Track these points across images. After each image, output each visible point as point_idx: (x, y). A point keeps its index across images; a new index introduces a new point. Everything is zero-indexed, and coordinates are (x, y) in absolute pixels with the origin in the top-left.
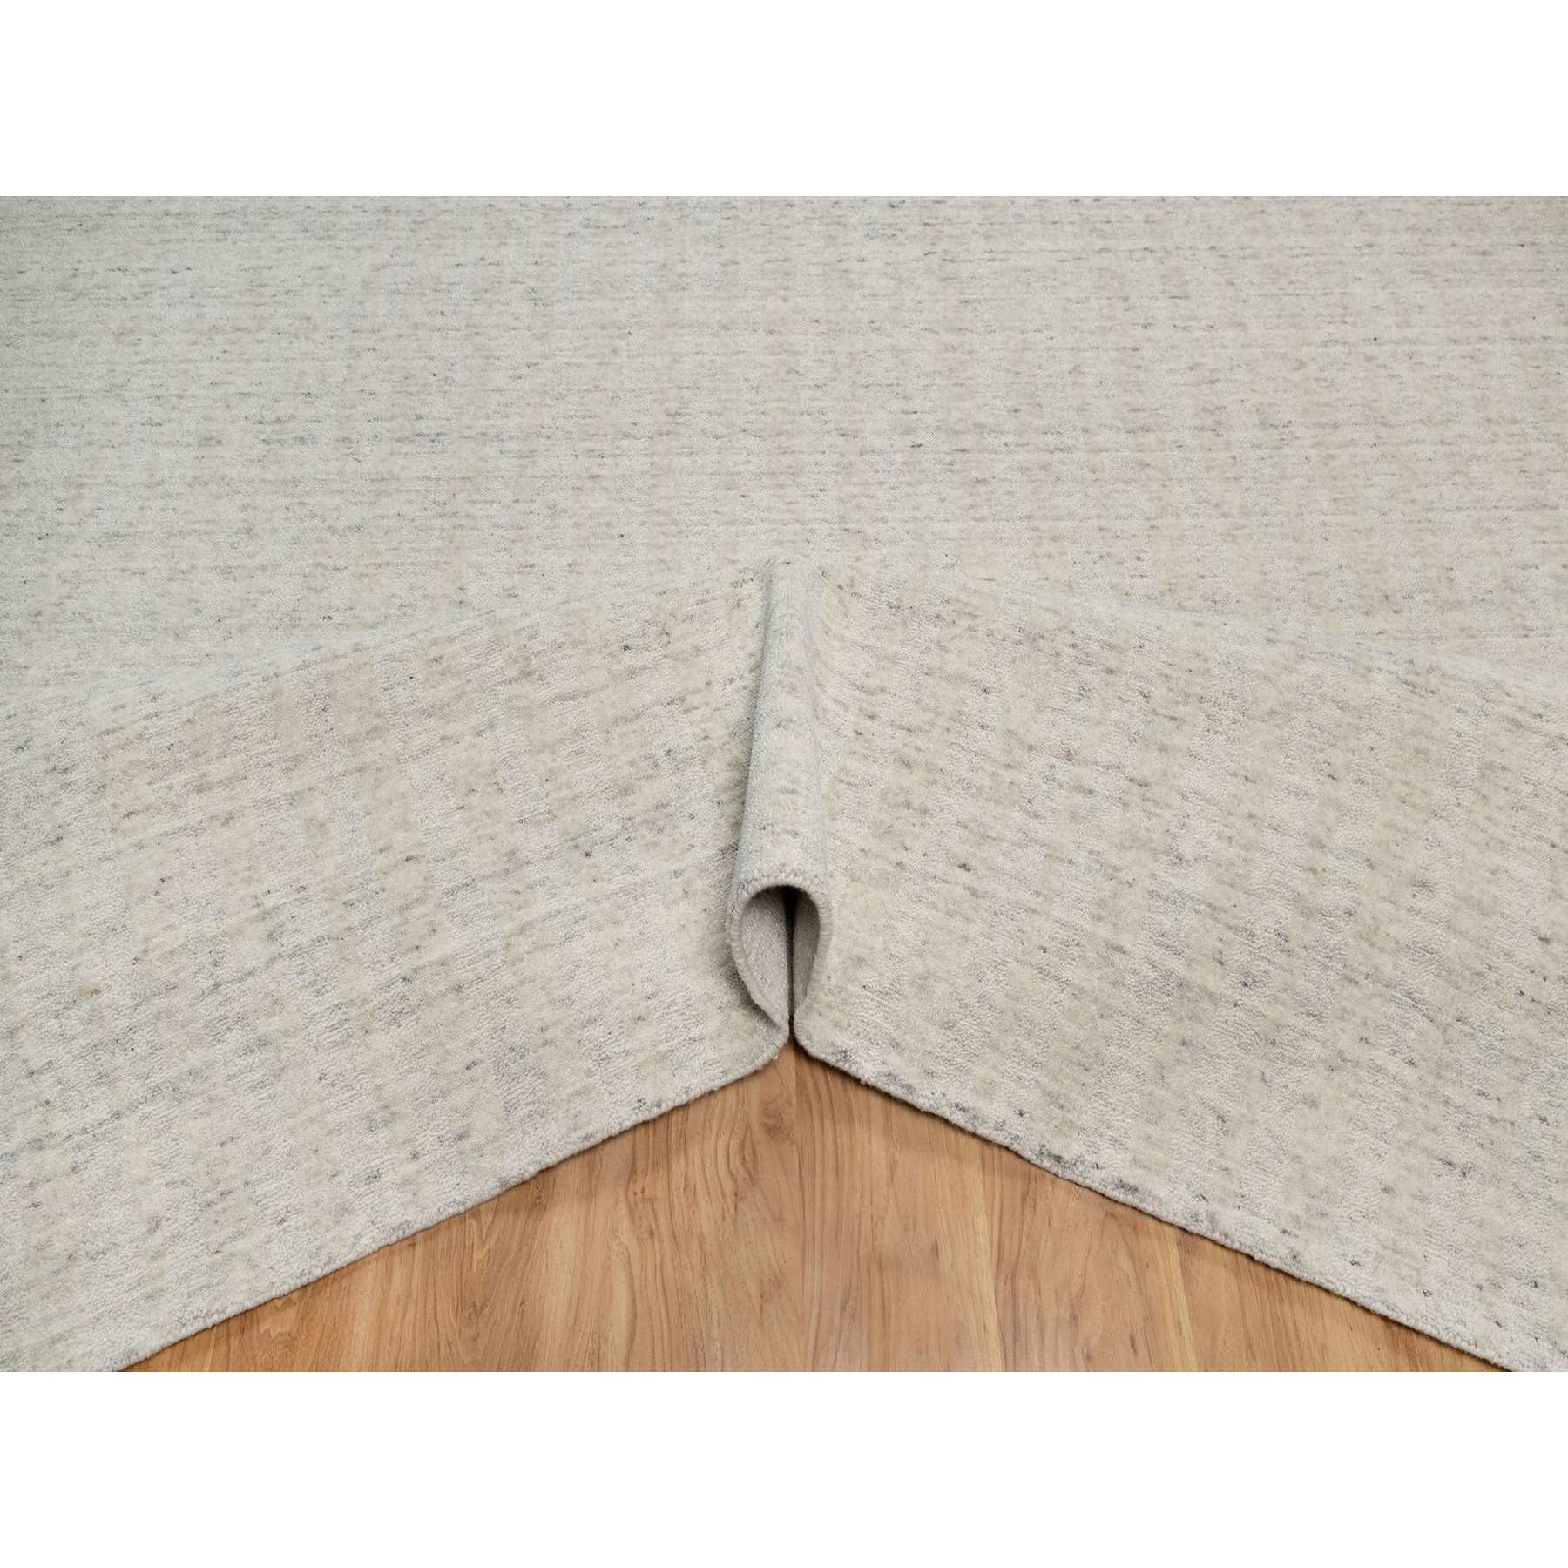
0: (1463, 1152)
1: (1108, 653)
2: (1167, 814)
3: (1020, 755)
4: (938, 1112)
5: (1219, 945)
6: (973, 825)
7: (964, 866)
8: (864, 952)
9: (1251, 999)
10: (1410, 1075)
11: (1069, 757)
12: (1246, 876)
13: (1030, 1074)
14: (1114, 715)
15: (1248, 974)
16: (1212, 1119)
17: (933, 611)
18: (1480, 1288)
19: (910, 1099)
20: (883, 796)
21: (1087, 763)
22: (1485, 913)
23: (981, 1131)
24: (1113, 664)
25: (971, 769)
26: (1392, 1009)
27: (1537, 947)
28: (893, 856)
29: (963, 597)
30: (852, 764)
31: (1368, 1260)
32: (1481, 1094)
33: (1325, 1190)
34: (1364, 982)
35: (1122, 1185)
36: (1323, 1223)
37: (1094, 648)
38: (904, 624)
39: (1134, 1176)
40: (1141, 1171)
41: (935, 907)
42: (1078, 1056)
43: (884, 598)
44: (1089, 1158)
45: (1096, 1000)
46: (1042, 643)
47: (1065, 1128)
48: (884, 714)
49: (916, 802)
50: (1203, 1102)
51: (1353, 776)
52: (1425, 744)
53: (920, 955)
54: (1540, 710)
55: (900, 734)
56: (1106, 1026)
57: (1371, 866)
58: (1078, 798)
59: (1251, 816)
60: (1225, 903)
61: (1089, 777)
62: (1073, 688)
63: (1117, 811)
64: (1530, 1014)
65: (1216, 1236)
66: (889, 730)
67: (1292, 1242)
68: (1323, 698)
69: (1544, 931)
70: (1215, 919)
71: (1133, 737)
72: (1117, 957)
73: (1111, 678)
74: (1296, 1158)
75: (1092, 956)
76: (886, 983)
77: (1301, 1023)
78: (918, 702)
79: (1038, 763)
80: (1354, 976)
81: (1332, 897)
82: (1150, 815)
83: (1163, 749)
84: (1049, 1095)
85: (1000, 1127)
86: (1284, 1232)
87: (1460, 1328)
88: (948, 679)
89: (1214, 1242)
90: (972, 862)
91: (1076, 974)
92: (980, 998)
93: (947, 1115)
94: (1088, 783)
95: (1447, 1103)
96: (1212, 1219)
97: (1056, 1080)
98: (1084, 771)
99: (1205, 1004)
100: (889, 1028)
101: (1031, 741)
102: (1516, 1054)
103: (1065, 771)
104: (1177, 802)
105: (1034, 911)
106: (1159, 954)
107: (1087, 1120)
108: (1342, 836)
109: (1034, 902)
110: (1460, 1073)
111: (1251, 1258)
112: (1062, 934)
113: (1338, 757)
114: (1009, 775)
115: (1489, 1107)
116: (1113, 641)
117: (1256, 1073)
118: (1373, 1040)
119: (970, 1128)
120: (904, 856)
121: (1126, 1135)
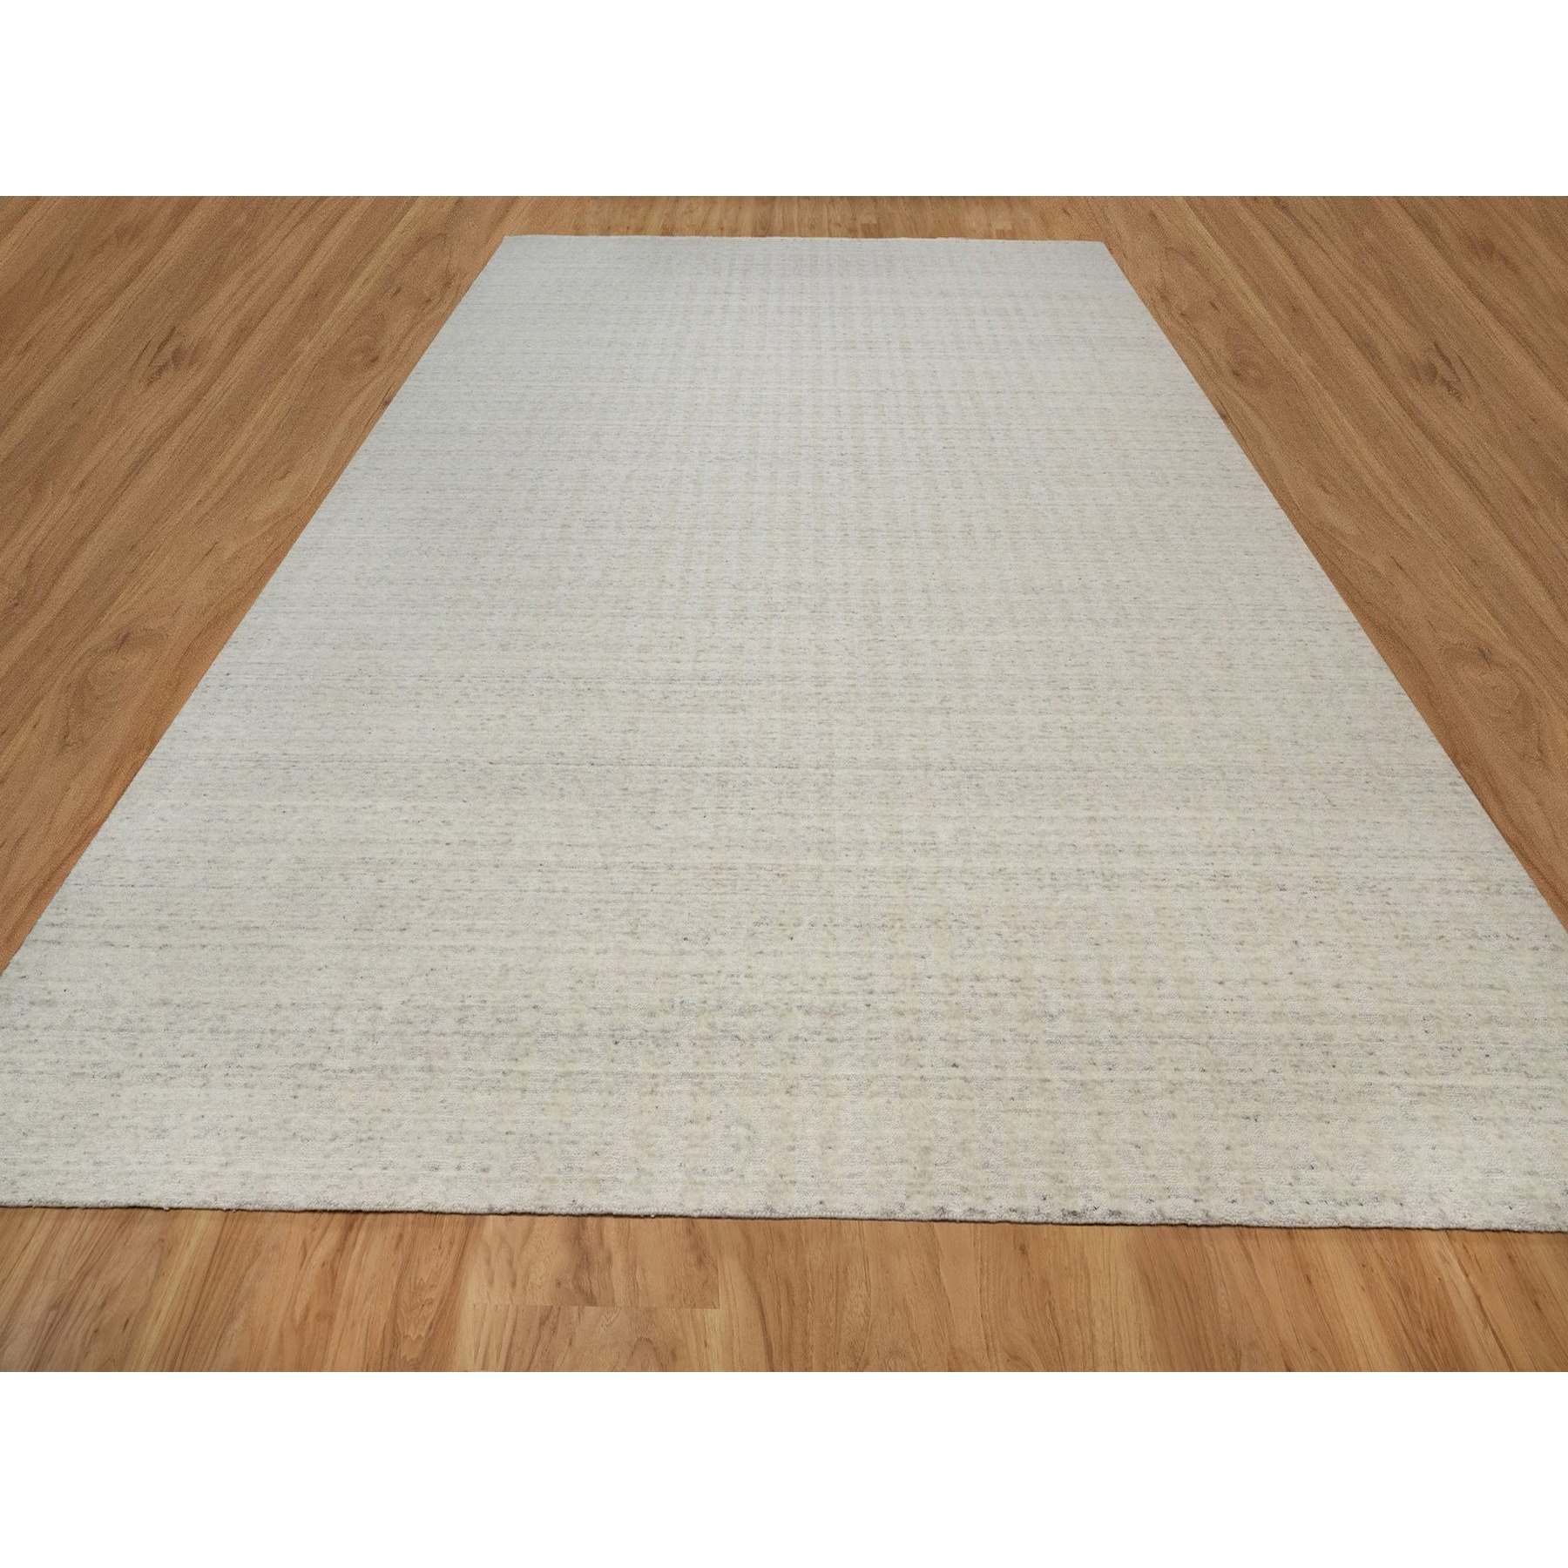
0: (1251, 1108)
1: (973, 919)
2: (1036, 993)
3: (954, 986)
4: (1003, 1218)
5: (1089, 1055)
6: (948, 1038)
7: (954, 1065)
8: (926, 1143)
9: (1117, 1075)
10: (1207, 1077)
11: (978, 980)
12: (1085, 1014)
13: (1038, 1170)
14: (989, 949)
15: (1108, 1063)
16: (1133, 1149)
17: (881, 923)
18: (1290, 1184)
19: (985, 1218)
20: (896, 1038)
21: (987, 978)
22: (1192, 982)
23: (1029, 1219)
24: (977, 924)
25: (934, 1003)
26: (1179, 1048)
27: (1221, 988)
28: (916, 1074)
29: (891, 911)
30: (873, 1026)
31: (1238, 1196)
32: (1242, 1071)
33: (1202, 1164)
34: (1158, 1041)
35: (1112, 1213)
36: (1210, 1184)
37: (965, 919)
38: (868, 935)
39: (1115, 1205)
40: (1117, 1200)
41: (951, 1098)
42: (1055, 1148)
43: (851, 923)
44: (1090, 1205)
45: (1048, 1112)
46: (940, 924)
47: (1069, 1193)
48: (876, 988)
49: (915, 1035)
50: (1125, 1142)
51: (1105, 940)
52: (1127, 911)
53: (956, 1132)
54: (1163, 877)
55: (891, 997)
56: (1059, 1124)
57: (1134, 983)
58: (992, 1000)
59: (1073, 980)
60: (1082, 1032)
61: (993, 986)
62: (964, 942)
63: (1012, 1000)
64: (1237, 1020)
65: (1167, 1221)
66: (883, 997)
67: (1201, 1205)
68: (1074, 908)
69: (1220, 979)
70: (1082, 1043)
71: (1003, 958)
72: (1047, 1085)
73: (979, 931)
74: (1181, 1151)
75: (1035, 1090)
76: (945, 1156)
77: (1145, 1075)
78: (892, 975)
79: (965, 987)
80: (1154, 1040)
81: (1125, 1006)
82: (1029, 997)
83: (1019, 959)
84: (1053, 1178)
85: (1038, 1212)
86: (1196, 1201)
87: (1292, 1216)
88: (902, 957)
89: (1167, 1225)
90: (958, 1061)
91: (1032, 1104)
92: (995, 1141)
93: (1008, 1218)
94: (993, 990)
95: (1230, 1083)
96: (1160, 1211)
97: (1051, 1167)
98: (988, 984)
99: (1098, 1088)
100: (958, 1181)
101: (956, 976)
102: (1245, 1042)
103: (979, 987)
104: (1038, 985)
105: (999, 1079)
106: (1065, 1074)
107: (1077, 1182)
108: (1115, 973)
109: (997, 1073)
110: (1227, 1064)
111: (1186, 1225)
112: (1017, 1086)
113: (1094, 933)
114: (954, 999)
115: (1250, 1076)
116: (973, 912)
117: (1140, 1113)
118: (1180, 1067)
119: (1023, 1220)
120: (923, 1071)
121: (1099, 1182)
